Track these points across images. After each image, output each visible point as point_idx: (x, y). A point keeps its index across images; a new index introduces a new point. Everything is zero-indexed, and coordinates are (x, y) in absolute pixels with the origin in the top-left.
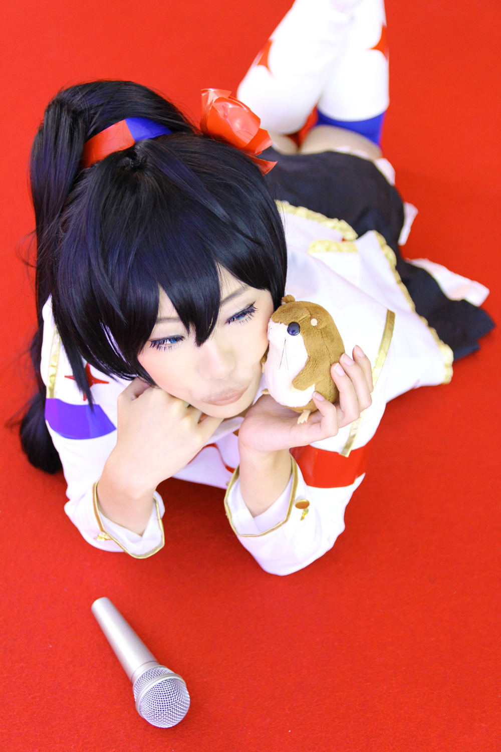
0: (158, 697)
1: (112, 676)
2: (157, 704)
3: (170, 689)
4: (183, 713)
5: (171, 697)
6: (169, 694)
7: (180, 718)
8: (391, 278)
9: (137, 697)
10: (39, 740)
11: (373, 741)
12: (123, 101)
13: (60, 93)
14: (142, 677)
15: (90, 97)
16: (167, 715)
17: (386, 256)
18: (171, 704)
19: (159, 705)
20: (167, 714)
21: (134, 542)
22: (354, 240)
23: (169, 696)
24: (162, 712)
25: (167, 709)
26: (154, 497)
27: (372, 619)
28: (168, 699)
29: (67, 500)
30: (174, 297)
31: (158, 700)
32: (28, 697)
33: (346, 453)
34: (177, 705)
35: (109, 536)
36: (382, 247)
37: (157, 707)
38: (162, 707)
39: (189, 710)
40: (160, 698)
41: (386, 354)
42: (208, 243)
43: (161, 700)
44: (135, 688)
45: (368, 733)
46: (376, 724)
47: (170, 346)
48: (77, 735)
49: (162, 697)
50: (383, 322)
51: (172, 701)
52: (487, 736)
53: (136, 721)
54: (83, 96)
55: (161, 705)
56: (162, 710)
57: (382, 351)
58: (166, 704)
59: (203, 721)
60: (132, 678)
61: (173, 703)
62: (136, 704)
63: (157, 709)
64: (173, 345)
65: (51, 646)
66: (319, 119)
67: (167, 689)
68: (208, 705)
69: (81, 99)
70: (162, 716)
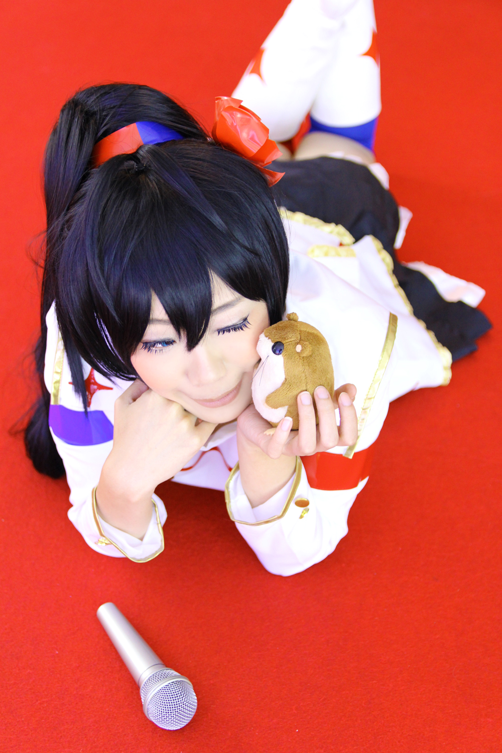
0: (165, 699)
1: (119, 680)
2: (164, 706)
3: (177, 691)
4: (191, 715)
5: (178, 699)
6: (176, 696)
7: (187, 720)
8: (389, 282)
9: (144, 700)
10: (47, 745)
11: (381, 738)
12: (135, 104)
13: (77, 93)
14: (149, 680)
15: (103, 99)
16: (175, 717)
17: (383, 260)
18: (178, 705)
19: (166, 707)
20: (174, 715)
21: (133, 546)
22: (351, 244)
23: (177, 698)
24: (170, 714)
25: (174, 711)
26: (152, 500)
27: (376, 618)
28: (175, 701)
29: (71, 506)
30: (166, 302)
31: (166, 702)
32: (35, 703)
33: (349, 455)
34: (185, 707)
35: (108, 540)
36: (379, 251)
37: (165, 709)
38: (169, 709)
39: (196, 712)
40: (167, 700)
41: (389, 357)
42: (201, 250)
43: (168, 702)
44: (142, 691)
45: (375, 731)
46: (383, 721)
47: (161, 349)
48: (85, 739)
49: (170, 699)
50: (386, 324)
51: (180, 702)
52: (494, 731)
53: (143, 724)
54: (97, 98)
55: (169, 707)
56: (170, 712)
57: (385, 353)
58: (174, 706)
59: (210, 723)
60: (139, 681)
61: (180, 705)
62: (144, 706)
63: (165, 711)
64: (164, 348)
65: (57, 652)
66: (312, 126)
67: (174, 691)
68: (215, 706)
69: (95, 100)
70: (170, 717)
